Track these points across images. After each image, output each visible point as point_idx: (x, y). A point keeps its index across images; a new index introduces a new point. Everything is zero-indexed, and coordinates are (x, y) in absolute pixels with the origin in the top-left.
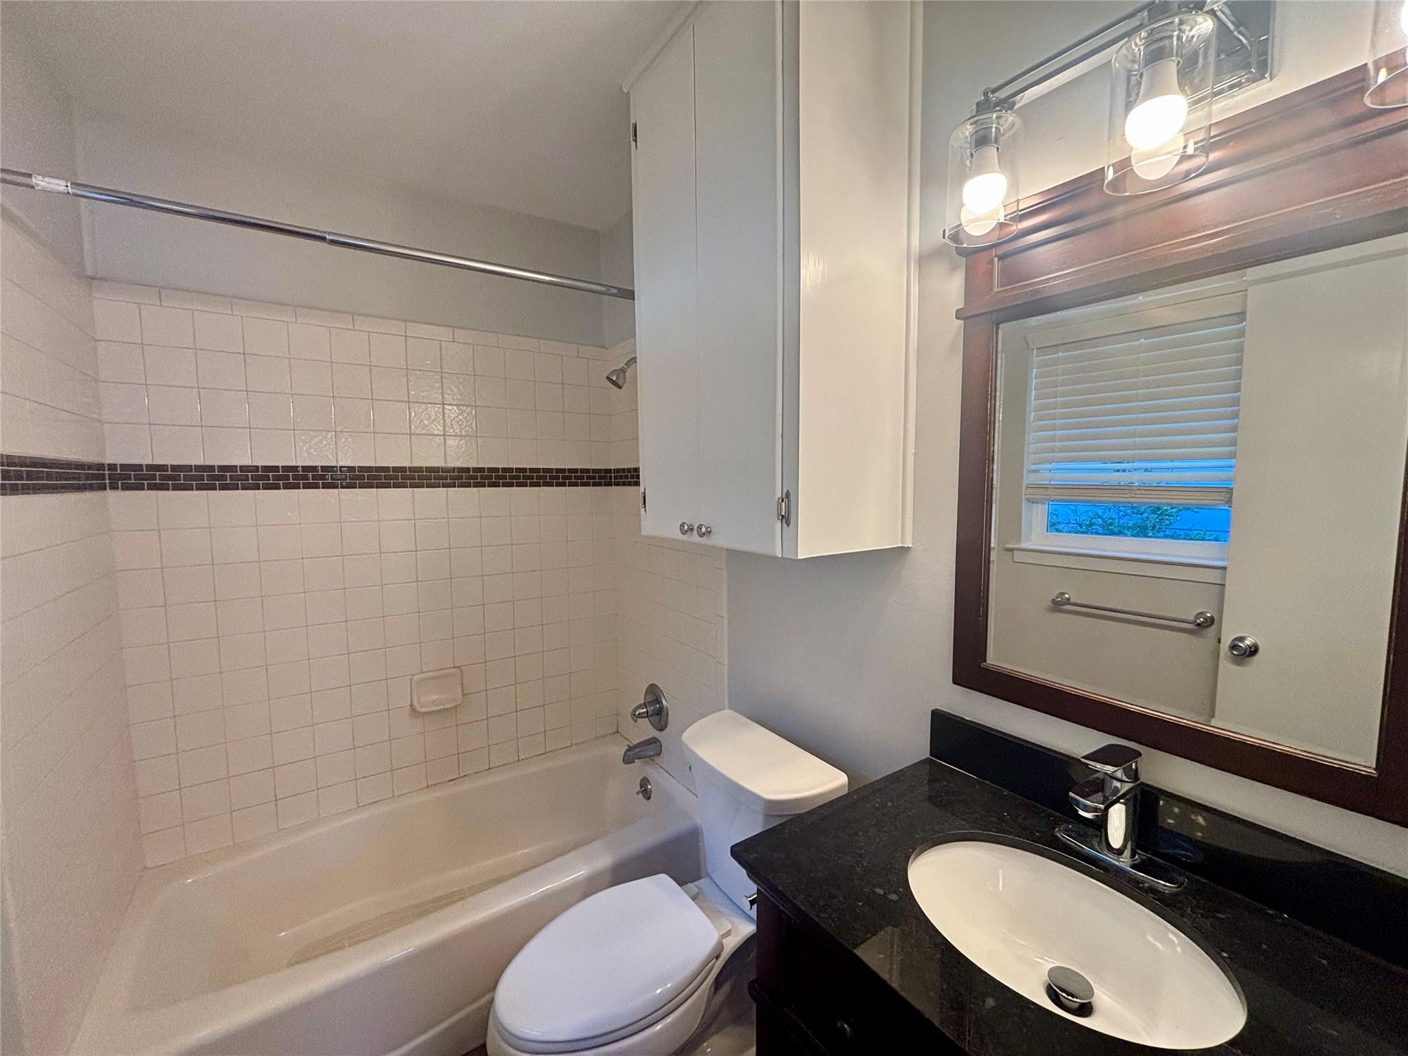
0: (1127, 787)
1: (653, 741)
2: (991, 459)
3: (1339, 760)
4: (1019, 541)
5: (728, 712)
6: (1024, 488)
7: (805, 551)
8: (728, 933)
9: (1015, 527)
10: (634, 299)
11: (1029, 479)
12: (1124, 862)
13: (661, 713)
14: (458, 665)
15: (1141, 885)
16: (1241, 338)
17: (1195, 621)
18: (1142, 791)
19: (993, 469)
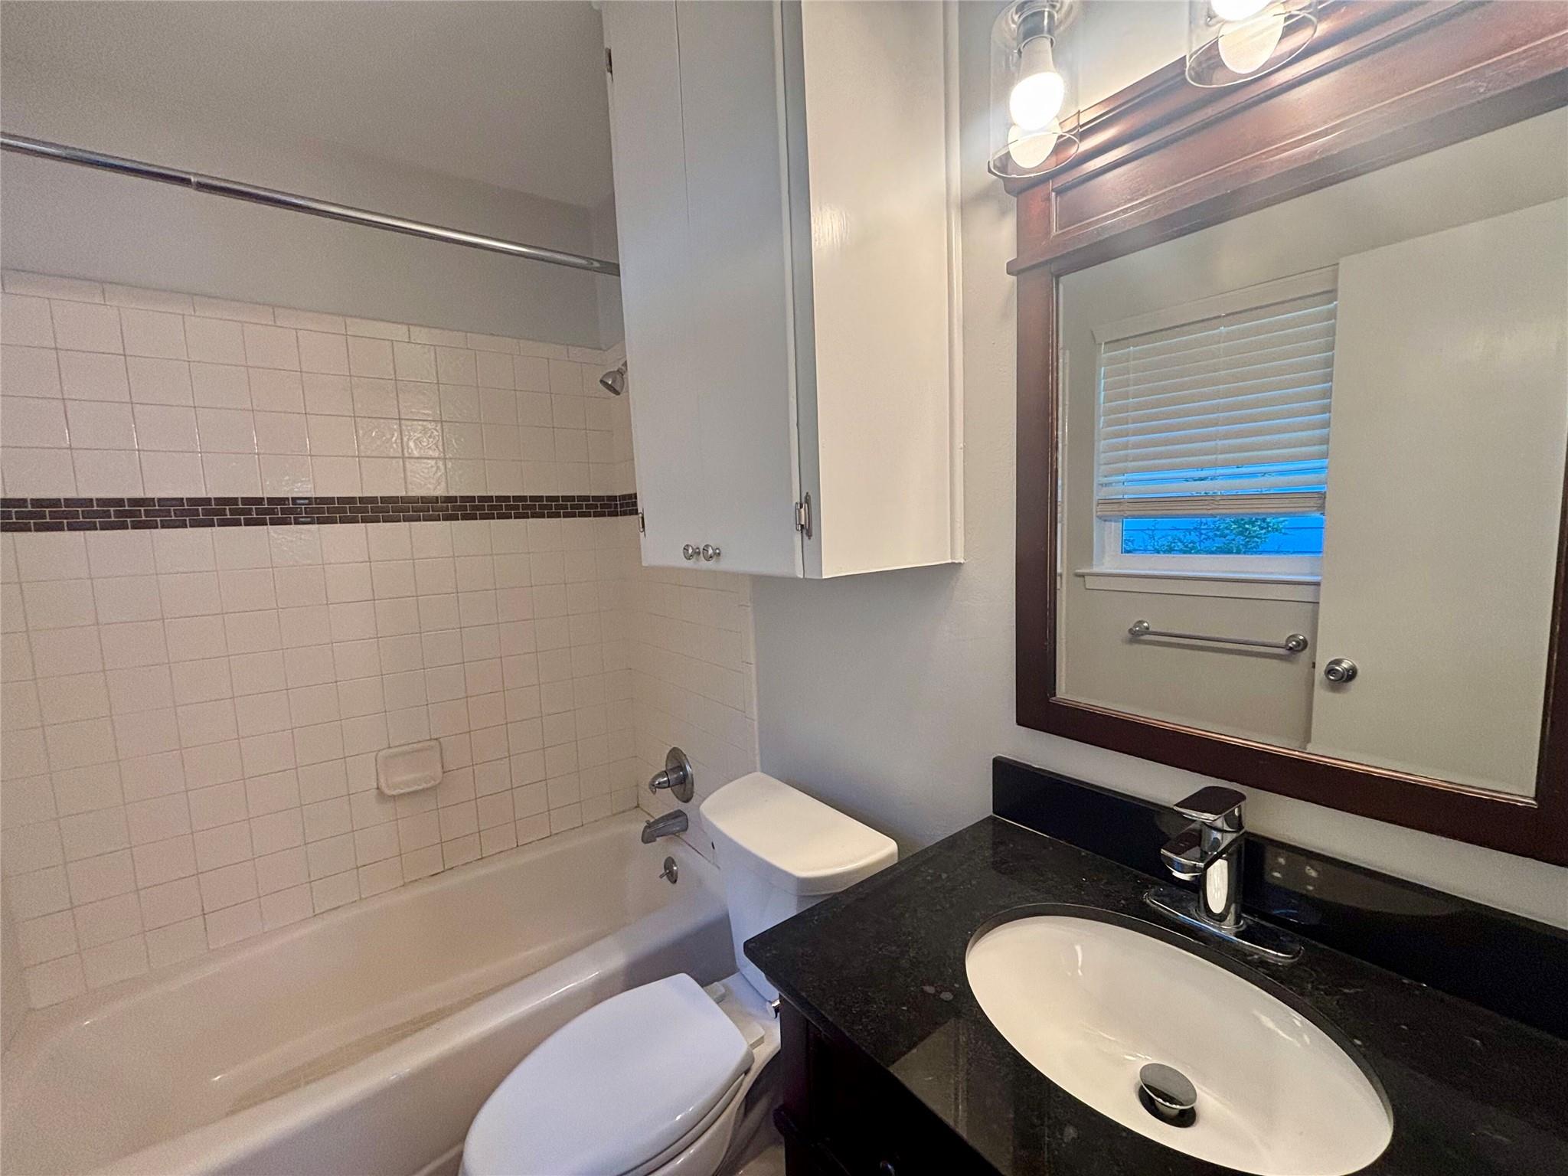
0: (1229, 838)
1: (678, 814)
2: (1054, 445)
3: (1489, 790)
4: (1091, 565)
5: (759, 774)
6: (1095, 503)
7: (830, 570)
8: (760, 1041)
9: (1084, 548)
10: (619, 275)
11: (1099, 494)
12: (1227, 930)
13: (685, 781)
14: (434, 736)
15: (1249, 958)
16: (1331, 319)
17: (1287, 645)
18: (1247, 841)
19: (1057, 459)
